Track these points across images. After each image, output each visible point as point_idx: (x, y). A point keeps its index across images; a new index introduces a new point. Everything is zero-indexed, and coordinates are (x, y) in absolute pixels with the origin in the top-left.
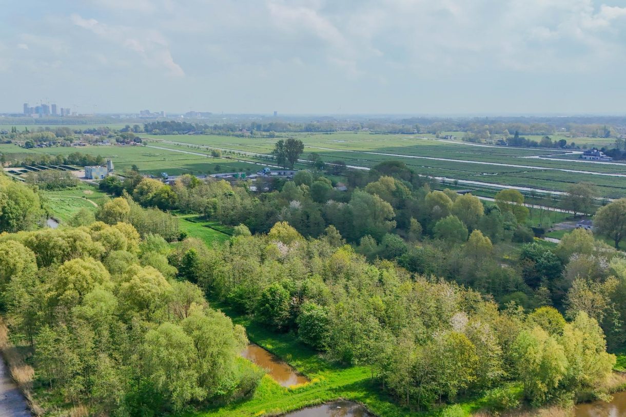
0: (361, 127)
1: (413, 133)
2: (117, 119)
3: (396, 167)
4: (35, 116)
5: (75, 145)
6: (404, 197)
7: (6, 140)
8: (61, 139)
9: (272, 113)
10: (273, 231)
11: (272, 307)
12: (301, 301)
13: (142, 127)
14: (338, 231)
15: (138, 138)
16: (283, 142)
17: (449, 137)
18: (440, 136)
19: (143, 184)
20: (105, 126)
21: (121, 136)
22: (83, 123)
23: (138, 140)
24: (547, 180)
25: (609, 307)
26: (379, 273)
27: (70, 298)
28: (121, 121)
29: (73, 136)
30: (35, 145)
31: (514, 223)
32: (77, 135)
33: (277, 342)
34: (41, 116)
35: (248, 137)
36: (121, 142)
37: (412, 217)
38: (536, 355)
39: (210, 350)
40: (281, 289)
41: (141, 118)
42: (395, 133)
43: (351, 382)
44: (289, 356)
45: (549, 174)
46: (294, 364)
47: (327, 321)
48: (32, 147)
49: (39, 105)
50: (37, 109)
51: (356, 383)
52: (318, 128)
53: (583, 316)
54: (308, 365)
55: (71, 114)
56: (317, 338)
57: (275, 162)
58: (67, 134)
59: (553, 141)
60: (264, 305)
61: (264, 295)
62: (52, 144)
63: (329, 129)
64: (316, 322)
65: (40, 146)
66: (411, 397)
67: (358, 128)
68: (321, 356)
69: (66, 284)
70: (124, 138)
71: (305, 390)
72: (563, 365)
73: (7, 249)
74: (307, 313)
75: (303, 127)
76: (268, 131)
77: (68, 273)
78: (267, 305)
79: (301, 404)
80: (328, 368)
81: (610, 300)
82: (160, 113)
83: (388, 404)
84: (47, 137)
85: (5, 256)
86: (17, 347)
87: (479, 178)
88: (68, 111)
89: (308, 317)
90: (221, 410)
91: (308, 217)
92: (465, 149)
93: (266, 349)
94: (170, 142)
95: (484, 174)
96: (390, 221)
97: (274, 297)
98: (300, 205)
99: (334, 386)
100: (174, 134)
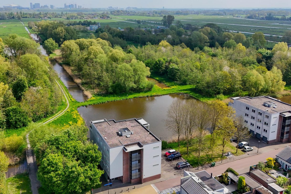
0: (200, 13)
1: (223, 15)
2: (99, 10)
3: (213, 26)
4: (69, 9)
5: (85, 19)
6: (214, 35)
7: (59, 17)
8: (79, 17)
9: (162, 8)
10: (160, 44)
11: (159, 66)
12: (169, 64)
13: (109, 13)
14: (186, 45)
15: (108, 16)
16: (166, 16)
17: (239, 17)
18: (235, 16)
19: (112, 30)
20: (95, 12)
21: (102, 15)
22: (87, 11)
23: (108, 17)
24: (280, 32)
25: (287, 68)
26: (199, 57)
27: (92, 58)
28: (101, 11)
29: (84, 15)
30: (70, 19)
31: (259, 45)
32: (85, 15)
33: (160, 78)
34: (71, 9)
35: (152, 16)
36: (102, 18)
37: (216, 42)
38: (253, 79)
39: (138, 73)
40: (162, 60)
41: (109, 9)
42: (215, 15)
43: (185, 89)
44: (164, 81)
45: (281, 30)
46: (166, 83)
47: (178, 70)
48: (69, 19)
49: (70, 4)
50: (69, 6)
51: (187, 89)
52: (181, 13)
53: (275, 68)
54: (171, 84)
55: (82, 8)
56: (174, 75)
57: (163, 25)
58: (81, 15)
59: (287, 18)
60: (156, 65)
61: (156, 62)
62: (76, 18)
63: (186, 13)
64: (174, 70)
65: (72, 19)
66: (206, 92)
67: (199, 13)
68: (175, 82)
69: (90, 54)
70: (103, 16)
71: (169, 90)
72: (263, 83)
73: (70, 44)
74: (171, 67)
75: (175, 12)
76: (160, 14)
77: (91, 50)
78: (157, 65)
79: (167, 93)
80: (178, 85)
81: (288, 66)
82: (116, 8)
83: (198, 94)
84: (74, 16)
85: (70, 46)
86: (75, 75)
87: (249, 31)
88: (81, 6)
89: (171, 68)
90: (141, 93)
91: (174, 41)
92: (246, 21)
93: (156, 80)
94: (121, 18)
95: (252, 30)
96: (207, 43)
97: (160, 62)
98: (171, 37)
99: (179, 89)
100: (122, 15)
